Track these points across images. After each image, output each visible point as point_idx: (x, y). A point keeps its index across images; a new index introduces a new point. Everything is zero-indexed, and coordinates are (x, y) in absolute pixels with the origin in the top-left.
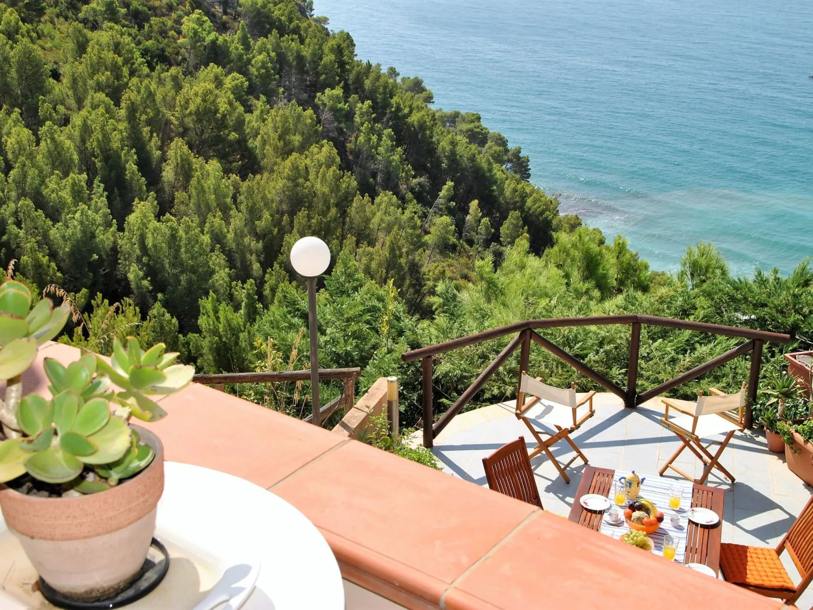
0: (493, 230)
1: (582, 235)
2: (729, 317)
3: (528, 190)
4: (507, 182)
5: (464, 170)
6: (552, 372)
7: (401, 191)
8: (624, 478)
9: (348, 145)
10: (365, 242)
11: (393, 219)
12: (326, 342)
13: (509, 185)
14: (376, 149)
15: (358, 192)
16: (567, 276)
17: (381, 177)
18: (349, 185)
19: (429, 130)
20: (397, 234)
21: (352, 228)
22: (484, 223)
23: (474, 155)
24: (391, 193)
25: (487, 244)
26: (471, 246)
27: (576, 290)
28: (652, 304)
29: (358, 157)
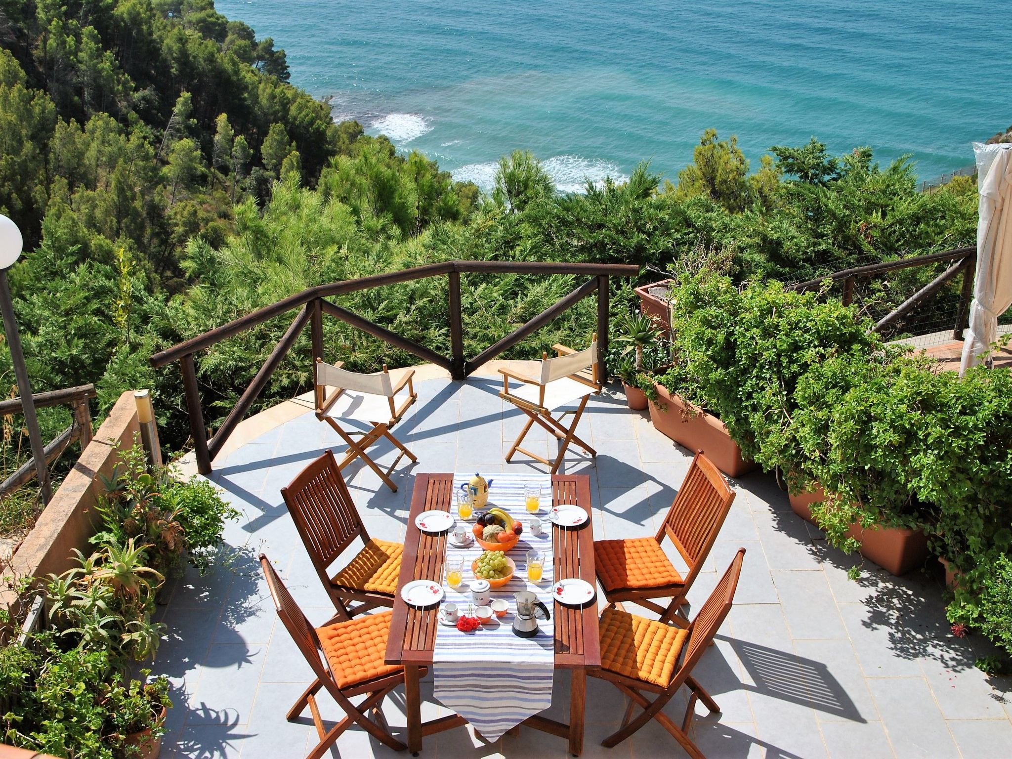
0: (252, 151)
1: (368, 156)
2: (561, 245)
3: (289, 94)
4: (261, 86)
5: (201, 75)
6: (355, 344)
7: (120, 110)
8: (467, 484)
9: (35, 52)
10: (82, 185)
11: (115, 149)
12: (41, 346)
13: (264, 91)
14: (76, 56)
15: (60, 117)
16: (356, 211)
17: (89, 94)
18: (44, 109)
19: (146, 24)
20: (125, 169)
21: (59, 166)
22: (239, 143)
23: (212, 55)
24: (106, 114)
25: (246, 170)
26: (226, 175)
27: (369, 229)
28: (467, 240)
29: (51, 68)
